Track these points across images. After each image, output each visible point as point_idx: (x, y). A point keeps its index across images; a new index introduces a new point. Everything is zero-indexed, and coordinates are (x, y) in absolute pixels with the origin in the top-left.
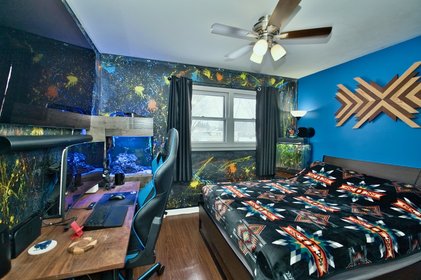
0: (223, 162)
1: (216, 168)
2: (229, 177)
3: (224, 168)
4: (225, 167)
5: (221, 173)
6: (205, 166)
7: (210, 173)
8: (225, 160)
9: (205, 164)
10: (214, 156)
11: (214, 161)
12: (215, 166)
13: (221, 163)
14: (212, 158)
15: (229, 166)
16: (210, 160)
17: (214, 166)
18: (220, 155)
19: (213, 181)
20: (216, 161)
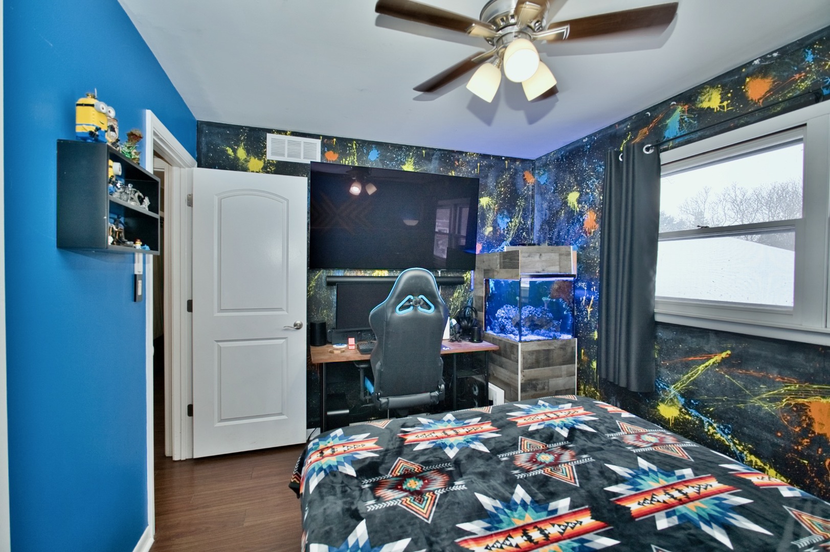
0: (774, 381)
1: (740, 390)
2: (801, 444)
3: (773, 400)
4: (780, 400)
5: (761, 414)
6: (702, 374)
7: (718, 401)
8: (780, 373)
9: (701, 367)
10: (732, 349)
11: (733, 366)
12: (739, 383)
13: (763, 380)
14: (724, 355)
15: (800, 401)
16: (717, 358)
17: (734, 384)
18: (757, 352)
19: (729, 429)
20: (739, 366)
